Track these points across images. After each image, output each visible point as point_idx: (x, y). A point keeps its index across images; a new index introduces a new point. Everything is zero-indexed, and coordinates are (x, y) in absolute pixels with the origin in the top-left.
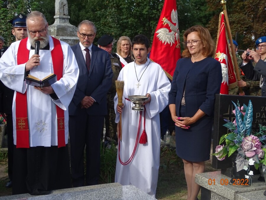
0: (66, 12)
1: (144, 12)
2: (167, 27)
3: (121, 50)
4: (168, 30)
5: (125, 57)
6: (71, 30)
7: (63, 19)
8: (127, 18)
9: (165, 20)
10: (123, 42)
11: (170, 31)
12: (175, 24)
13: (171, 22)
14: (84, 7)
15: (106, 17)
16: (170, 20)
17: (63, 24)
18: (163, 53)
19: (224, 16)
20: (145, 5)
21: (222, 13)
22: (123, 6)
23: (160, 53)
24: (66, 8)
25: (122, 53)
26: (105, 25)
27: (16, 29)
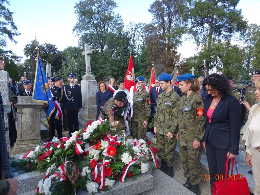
0: (90, 70)
1: (121, 65)
2: (130, 74)
3: (111, 83)
4: (131, 76)
5: (113, 86)
6: (92, 77)
7: (89, 73)
8: (115, 68)
9: (129, 72)
10: (112, 80)
11: (132, 76)
12: (133, 73)
13: (132, 72)
14: (98, 63)
15: (106, 67)
16: (131, 72)
17: (89, 75)
18: (129, 85)
19: (153, 70)
20: (122, 62)
21: (153, 69)
22: (113, 63)
23: (128, 85)
24: (90, 68)
25: (111, 84)
26: (106, 70)
27: (70, 78)
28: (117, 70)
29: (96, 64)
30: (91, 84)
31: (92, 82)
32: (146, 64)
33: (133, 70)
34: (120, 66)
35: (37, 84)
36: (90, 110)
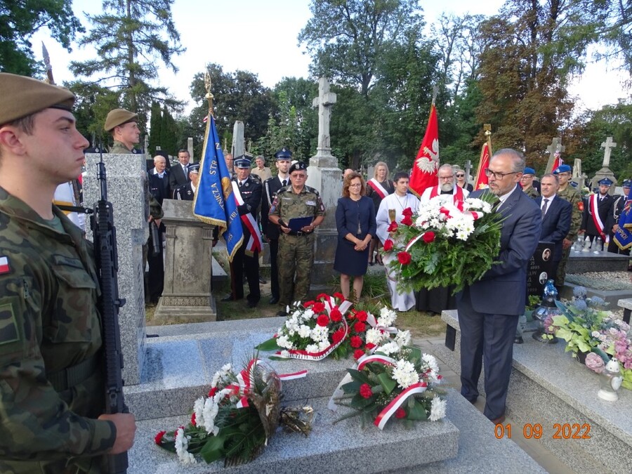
0: (329, 144)
1: (409, 127)
2: (428, 156)
4: (428, 160)
5: (382, 182)
6: (332, 161)
7: (325, 150)
8: (392, 133)
9: (426, 150)
10: (380, 167)
11: (431, 160)
12: (436, 153)
13: (432, 150)
15: (371, 132)
16: (431, 149)
17: (325, 156)
18: (422, 181)
19: (487, 147)
20: (411, 120)
21: (486, 144)
22: (388, 122)
23: (420, 181)
24: (329, 140)
25: (378, 178)
26: (370, 139)
27: (279, 162)
28: (397, 139)
29: (348, 121)
30: (329, 178)
31: (330, 173)
32: (475, 124)
33: (436, 144)
34: (406, 130)
35: (205, 178)
36: (323, 240)
